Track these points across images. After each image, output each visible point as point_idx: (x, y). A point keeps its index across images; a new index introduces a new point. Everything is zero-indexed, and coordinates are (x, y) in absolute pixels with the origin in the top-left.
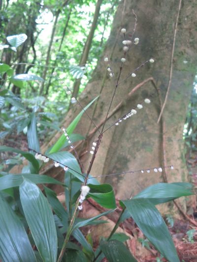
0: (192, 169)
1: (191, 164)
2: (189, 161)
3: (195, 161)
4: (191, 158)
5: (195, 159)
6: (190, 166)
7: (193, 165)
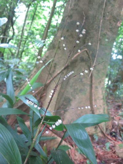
0: (110, 106)
1: (109, 103)
2: (109, 101)
3: (112, 101)
4: (110, 99)
5: (112, 99)
6: (109, 104)
7: (111, 103)
